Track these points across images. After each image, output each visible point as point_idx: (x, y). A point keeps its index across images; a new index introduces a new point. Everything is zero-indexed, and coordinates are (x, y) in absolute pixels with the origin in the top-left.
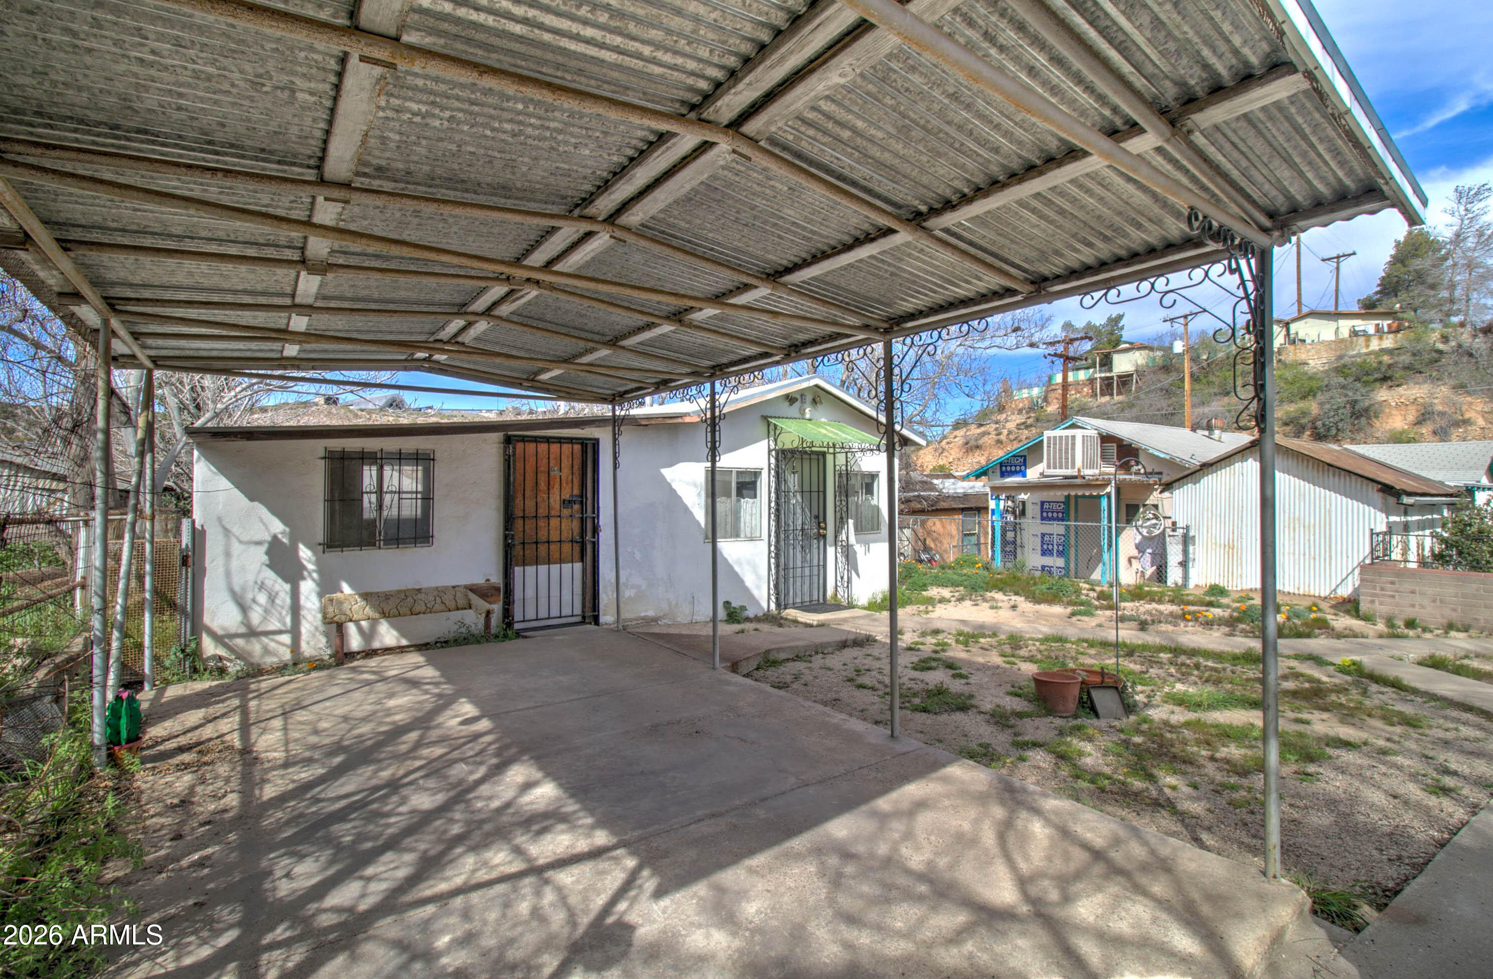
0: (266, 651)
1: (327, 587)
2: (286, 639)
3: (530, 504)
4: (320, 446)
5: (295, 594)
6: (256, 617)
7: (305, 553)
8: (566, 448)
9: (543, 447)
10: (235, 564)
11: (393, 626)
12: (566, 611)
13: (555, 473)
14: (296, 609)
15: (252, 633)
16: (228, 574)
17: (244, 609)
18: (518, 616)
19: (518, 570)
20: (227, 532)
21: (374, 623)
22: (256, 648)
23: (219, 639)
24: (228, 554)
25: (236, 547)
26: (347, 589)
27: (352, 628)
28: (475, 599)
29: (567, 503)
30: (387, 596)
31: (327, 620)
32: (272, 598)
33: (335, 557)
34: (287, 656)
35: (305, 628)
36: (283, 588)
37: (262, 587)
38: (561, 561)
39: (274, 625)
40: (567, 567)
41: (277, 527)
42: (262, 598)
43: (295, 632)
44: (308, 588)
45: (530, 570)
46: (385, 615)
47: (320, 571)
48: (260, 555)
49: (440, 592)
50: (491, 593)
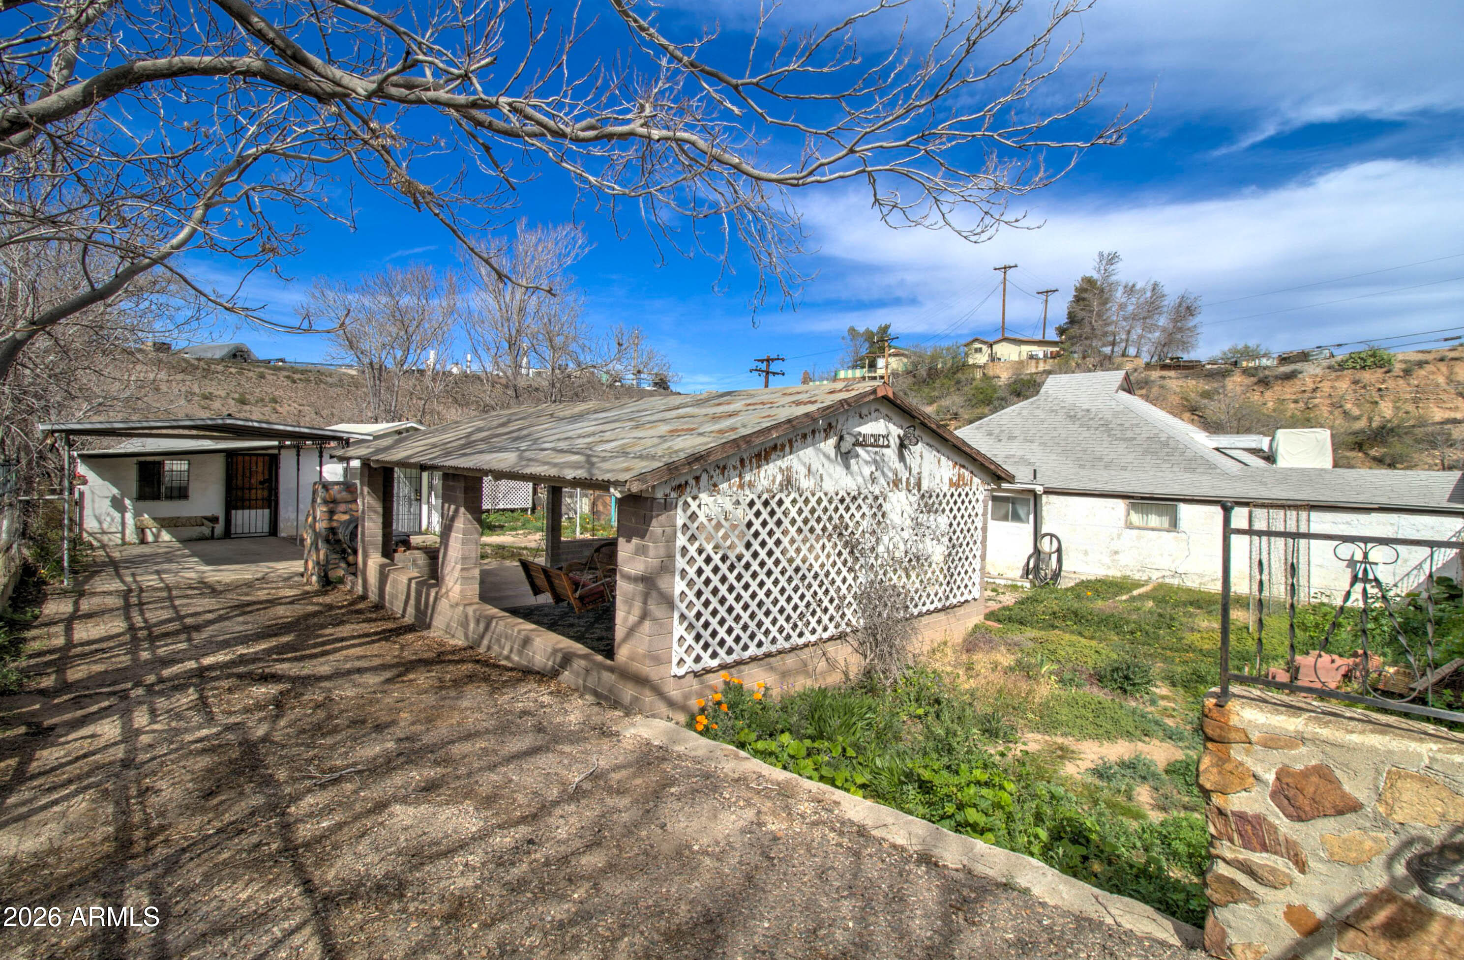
0: (110, 540)
1: (137, 514)
2: (119, 535)
3: (240, 483)
4: (135, 459)
5: (123, 518)
6: (105, 526)
7: (127, 502)
8: (261, 459)
9: (247, 458)
10: (96, 506)
11: (168, 532)
12: (259, 530)
13: (254, 468)
14: (123, 524)
15: (104, 533)
16: (94, 509)
17: (100, 523)
18: (233, 531)
19: (233, 512)
20: (93, 493)
21: (159, 531)
22: (105, 538)
23: (90, 534)
24: (93, 501)
25: (97, 499)
26: (146, 516)
27: (148, 531)
28: (206, 522)
29: (261, 483)
30: (164, 519)
31: (137, 528)
32: (113, 520)
33: (142, 504)
34: (120, 542)
35: (128, 532)
36: (117, 516)
37: (108, 514)
38: (256, 508)
39: (113, 530)
40: (260, 511)
41: (115, 491)
42: (109, 519)
43: (123, 533)
44: (129, 516)
45: (240, 512)
46: (162, 526)
47: (134, 509)
48: (108, 502)
49: (189, 518)
50: (214, 520)
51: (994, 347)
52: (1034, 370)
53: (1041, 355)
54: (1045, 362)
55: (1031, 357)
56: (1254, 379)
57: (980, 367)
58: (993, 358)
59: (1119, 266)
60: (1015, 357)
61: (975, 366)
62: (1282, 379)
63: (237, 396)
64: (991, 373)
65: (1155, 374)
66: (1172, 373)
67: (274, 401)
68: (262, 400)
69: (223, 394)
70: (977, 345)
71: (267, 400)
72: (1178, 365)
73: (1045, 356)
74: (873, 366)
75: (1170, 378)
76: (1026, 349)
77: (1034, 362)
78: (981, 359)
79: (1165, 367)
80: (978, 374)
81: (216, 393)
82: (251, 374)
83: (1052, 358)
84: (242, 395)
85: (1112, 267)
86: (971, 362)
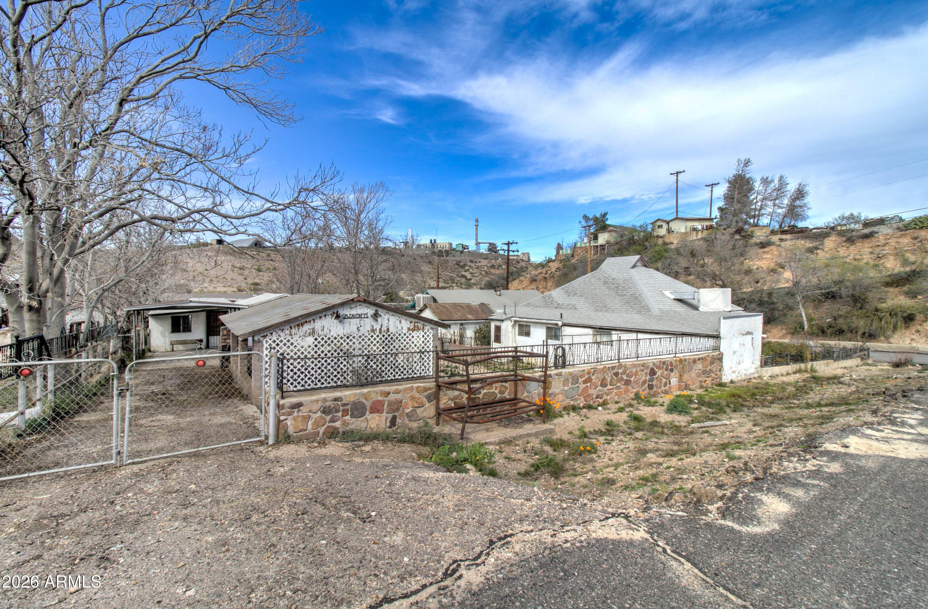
1: (171, 338)
5: (165, 340)
7: (167, 333)
11: (183, 346)
15: (158, 346)
16: (155, 337)
17: (158, 342)
18: (210, 346)
19: (210, 337)
20: (155, 330)
24: (154, 333)
27: (175, 346)
28: (198, 342)
30: (181, 341)
31: (171, 344)
33: (173, 334)
34: (164, 350)
35: (167, 346)
36: (163, 339)
37: (160, 338)
39: (161, 345)
41: (162, 329)
43: (165, 346)
44: (168, 339)
45: (213, 337)
46: (180, 344)
47: (170, 336)
48: (160, 334)
49: (191, 340)
50: (201, 341)
51: (670, 224)
52: (695, 238)
53: (700, 227)
54: (702, 232)
55: (694, 229)
56: (844, 239)
57: (661, 237)
58: (669, 231)
59: (751, 167)
60: (683, 230)
61: (658, 237)
62: (862, 238)
63: (256, 267)
64: (667, 241)
65: (775, 238)
66: (788, 237)
67: (275, 269)
68: (269, 269)
69: (249, 266)
70: (659, 223)
71: (271, 268)
72: (794, 231)
73: (703, 228)
74: (596, 238)
75: (786, 240)
76: (690, 224)
77: (695, 232)
78: (662, 232)
79: (783, 232)
80: (660, 241)
81: (246, 266)
82: (264, 254)
83: (707, 229)
84: (259, 266)
85: (747, 168)
86: (655, 234)
